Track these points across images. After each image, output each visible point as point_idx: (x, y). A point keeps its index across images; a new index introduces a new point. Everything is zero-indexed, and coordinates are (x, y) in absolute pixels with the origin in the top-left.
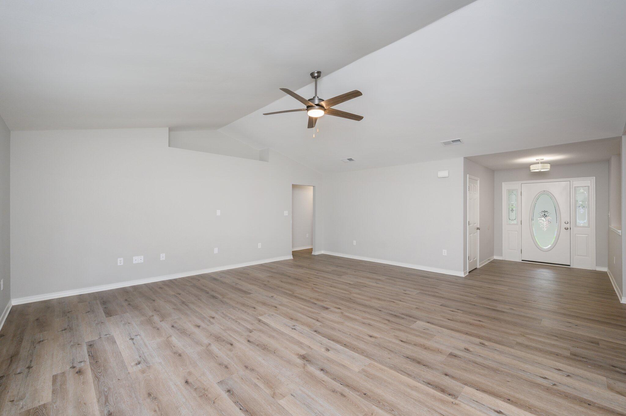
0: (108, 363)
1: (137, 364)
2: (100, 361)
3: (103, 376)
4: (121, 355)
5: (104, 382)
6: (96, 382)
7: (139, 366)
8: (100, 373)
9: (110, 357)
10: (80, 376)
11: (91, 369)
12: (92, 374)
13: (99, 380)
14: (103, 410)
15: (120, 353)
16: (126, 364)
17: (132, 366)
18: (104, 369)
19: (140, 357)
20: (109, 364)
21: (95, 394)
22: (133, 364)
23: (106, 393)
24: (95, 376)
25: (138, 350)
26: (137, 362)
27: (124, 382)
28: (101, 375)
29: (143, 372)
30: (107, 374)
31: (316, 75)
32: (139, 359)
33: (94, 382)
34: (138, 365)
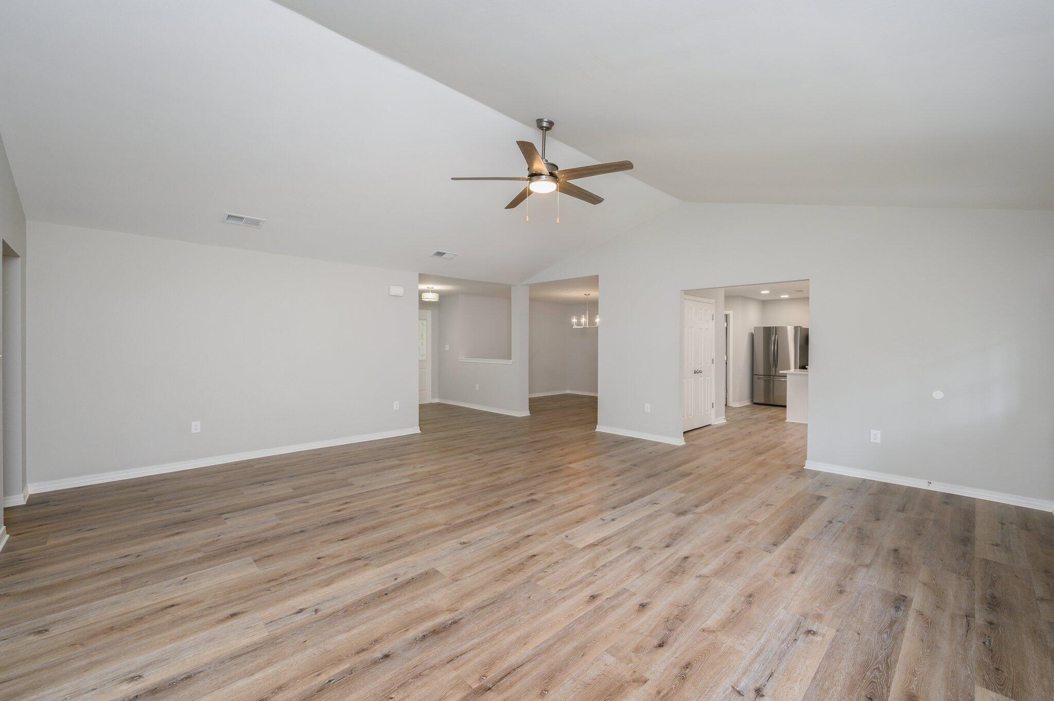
0: (853, 676)
1: (814, 633)
2: (864, 693)
3: (876, 658)
4: (817, 672)
5: (881, 649)
6: (893, 657)
7: (814, 628)
8: (878, 668)
9: (839, 688)
10: (914, 692)
11: (888, 691)
12: (892, 678)
13: (887, 658)
14: (903, 618)
15: (814, 678)
16: (827, 647)
17: (824, 636)
18: (867, 671)
19: (795, 640)
20: (853, 673)
21: (904, 642)
22: (818, 639)
23: (887, 632)
24: (890, 670)
25: (781, 656)
26: (810, 636)
27: (855, 625)
28: (878, 663)
29: (819, 617)
30: (868, 657)
31: (545, 124)
32: (802, 637)
33: (896, 661)
34: (814, 630)
